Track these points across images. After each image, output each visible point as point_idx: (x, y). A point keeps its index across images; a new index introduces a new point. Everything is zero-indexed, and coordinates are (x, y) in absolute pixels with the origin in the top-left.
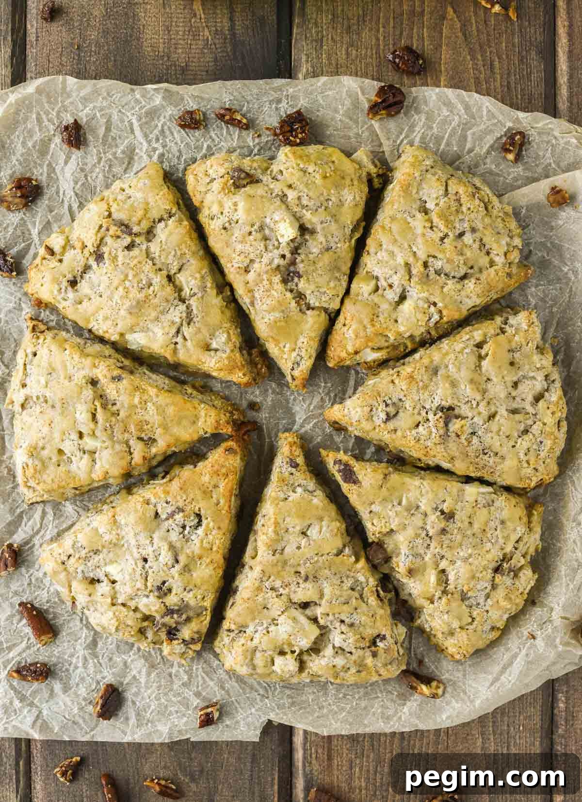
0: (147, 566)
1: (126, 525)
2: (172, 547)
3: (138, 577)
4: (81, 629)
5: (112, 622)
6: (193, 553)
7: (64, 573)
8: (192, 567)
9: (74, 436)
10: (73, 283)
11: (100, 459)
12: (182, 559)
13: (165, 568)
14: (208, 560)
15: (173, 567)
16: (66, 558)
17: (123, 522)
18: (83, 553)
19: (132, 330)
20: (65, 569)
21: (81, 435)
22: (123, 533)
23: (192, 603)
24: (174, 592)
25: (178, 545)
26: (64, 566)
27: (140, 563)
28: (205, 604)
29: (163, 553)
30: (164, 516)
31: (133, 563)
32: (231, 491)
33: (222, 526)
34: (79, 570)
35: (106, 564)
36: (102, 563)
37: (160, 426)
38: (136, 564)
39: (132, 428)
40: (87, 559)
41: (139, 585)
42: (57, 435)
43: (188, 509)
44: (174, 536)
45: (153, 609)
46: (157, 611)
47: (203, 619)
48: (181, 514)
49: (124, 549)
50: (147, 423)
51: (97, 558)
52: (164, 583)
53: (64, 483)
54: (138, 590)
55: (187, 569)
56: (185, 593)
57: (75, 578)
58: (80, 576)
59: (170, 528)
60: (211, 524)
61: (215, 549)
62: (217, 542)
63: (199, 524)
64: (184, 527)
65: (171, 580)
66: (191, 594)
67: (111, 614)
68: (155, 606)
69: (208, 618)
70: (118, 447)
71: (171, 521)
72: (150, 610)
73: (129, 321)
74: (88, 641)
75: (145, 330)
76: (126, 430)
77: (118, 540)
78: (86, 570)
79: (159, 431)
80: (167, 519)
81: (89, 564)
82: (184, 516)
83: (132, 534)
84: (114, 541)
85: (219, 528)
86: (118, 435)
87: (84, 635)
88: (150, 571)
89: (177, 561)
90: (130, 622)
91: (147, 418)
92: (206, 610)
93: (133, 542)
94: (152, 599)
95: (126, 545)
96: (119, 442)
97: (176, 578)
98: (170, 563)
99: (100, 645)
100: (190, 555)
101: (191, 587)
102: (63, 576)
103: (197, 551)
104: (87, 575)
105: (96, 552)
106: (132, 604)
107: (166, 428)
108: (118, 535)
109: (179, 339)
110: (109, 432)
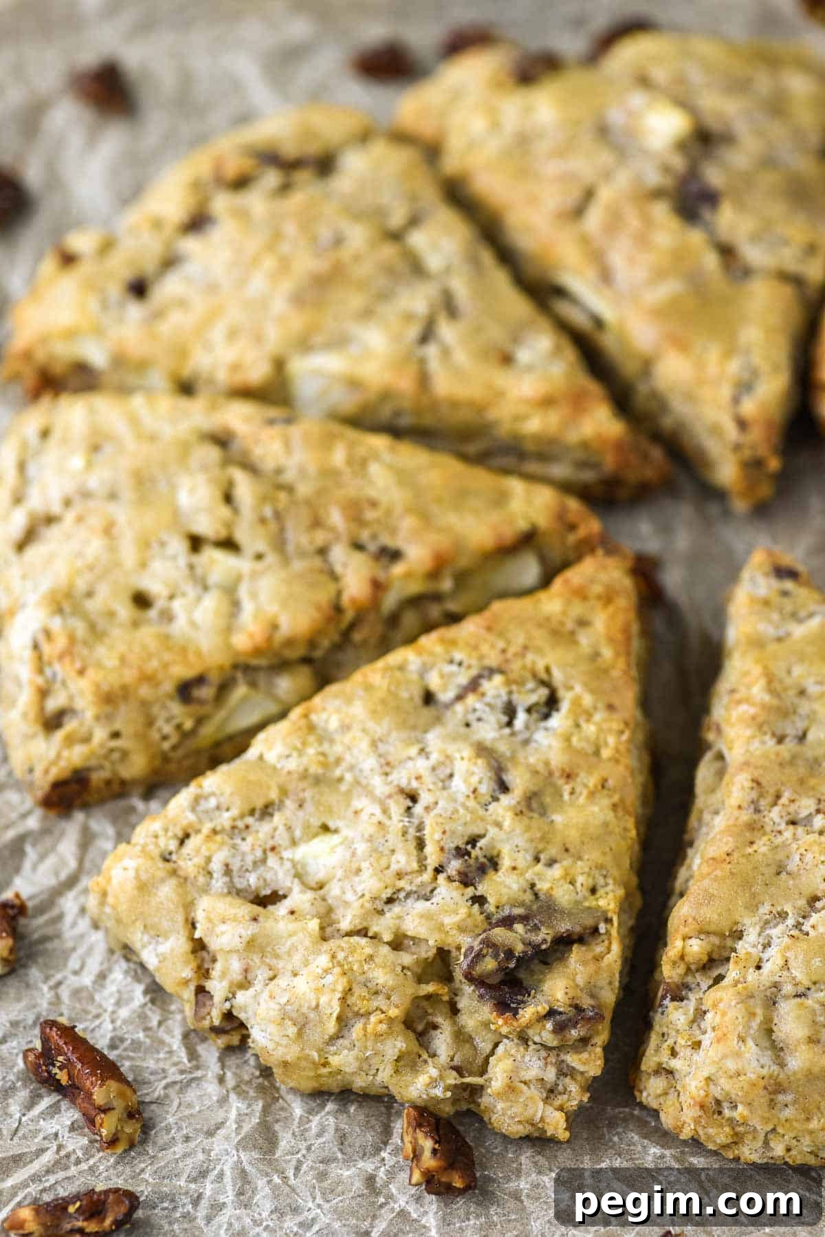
0: (418, 809)
1: (345, 728)
2: (482, 750)
3: (394, 839)
4: (223, 1101)
5: (329, 979)
6: (547, 764)
7: (173, 882)
8: (548, 800)
9: (178, 546)
10: (139, 289)
11: (254, 595)
12: (519, 780)
13: (471, 803)
14: (592, 781)
15: (495, 799)
16: (173, 845)
17: (334, 724)
18: (225, 819)
19: (305, 344)
20: (174, 873)
21: (196, 543)
22: (338, 749)
23: (563, 896)
24: (506, 863)
25: (503, 748)
26: (169, 866)
27: (397, 807)
28: (602, 903)
29: (460, 767)
30: (445, 696)
31: (377, 810)
32: (626, 631)
33: (616, 701)
34: (216, 866)
35: (294, 843)
36: (282, 838)
37: (409, 510)
38: (385, 811)
39: (336, 518)
40: (237, 831)
41: (403, 859)
42: (128, 554)
43: (516, 666)
44: (489, 731)
45: (449, 920)
46: (462, 929)
47: (599, 949)
48: (498, 679)
49: (343, 787)
50: (374, 504)
51: (264, 828)
52: (473, 841)
53: (154, 664)
54: (399, 875)
55: (533, 804)
56: (539, 867)
57: (205, 890)
58: (219, 882)
59: (471, 718)
60: (587, 700)
61: (606, 753)
62: (611, 740)
63: (552, 702)
64: (510, 711)
65: (492, 831)
66: (557, 871)
67: (323, 960)
68: (456, 912)
69: (616, 948)
70: (298, 565)
71: (471, 700)
72: (440, 927)
73: (297, 322)
74: (247, 1128)
75: (340, 342)
76: (317, 523)
77: (325, 765)
78: (235, 865)
79: (408, 523)
80: (460, 698)
81: (245, 847)
82: (508, 682)
83: (364, 744)
84: (315, 769)
85: (611, 707)
86: (298, 537)
87: (233, 1115)
88: (429, 822)
89: (504, 788)
90: (381, 977)
91: (372, 493)
92: (608, 921)
93: (369, 763)
94: (447, 892)
95: (348, 777)
96: (302, 554)
97: (507, 824)
98: (484, 789)
99: (285, 1141)
100: (541, 768)
101: (553, 851)
102: (167, 891)
103: (558, 759)
104: (240, 883)
105: (266, 811)
106: (384, 926)
107: (425, 517)
108: (324, 754)
109: (432, 351)
110: (273, 526)
